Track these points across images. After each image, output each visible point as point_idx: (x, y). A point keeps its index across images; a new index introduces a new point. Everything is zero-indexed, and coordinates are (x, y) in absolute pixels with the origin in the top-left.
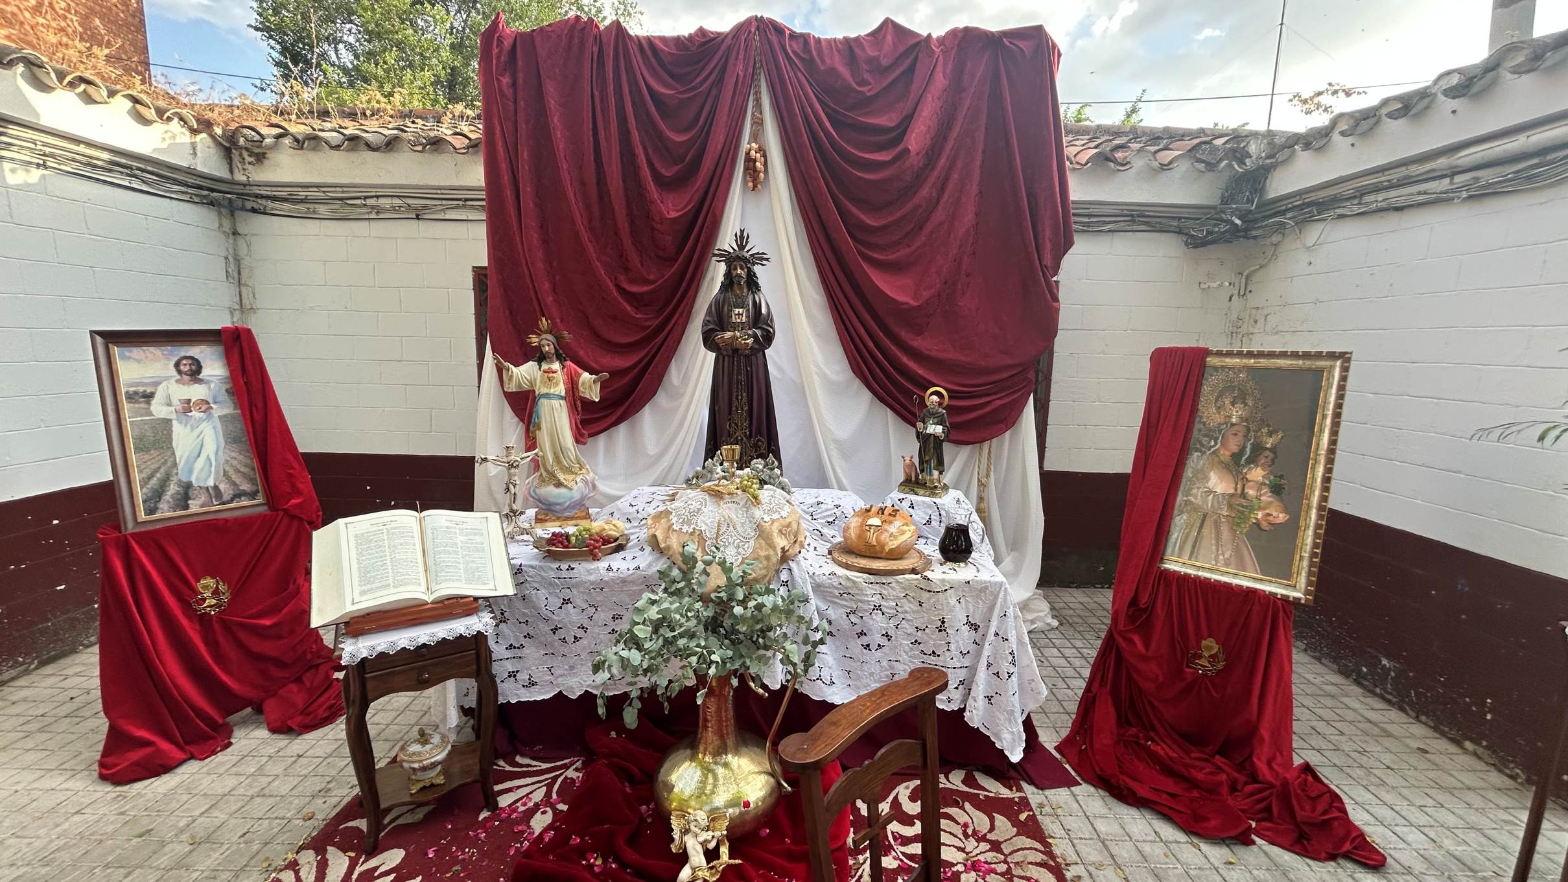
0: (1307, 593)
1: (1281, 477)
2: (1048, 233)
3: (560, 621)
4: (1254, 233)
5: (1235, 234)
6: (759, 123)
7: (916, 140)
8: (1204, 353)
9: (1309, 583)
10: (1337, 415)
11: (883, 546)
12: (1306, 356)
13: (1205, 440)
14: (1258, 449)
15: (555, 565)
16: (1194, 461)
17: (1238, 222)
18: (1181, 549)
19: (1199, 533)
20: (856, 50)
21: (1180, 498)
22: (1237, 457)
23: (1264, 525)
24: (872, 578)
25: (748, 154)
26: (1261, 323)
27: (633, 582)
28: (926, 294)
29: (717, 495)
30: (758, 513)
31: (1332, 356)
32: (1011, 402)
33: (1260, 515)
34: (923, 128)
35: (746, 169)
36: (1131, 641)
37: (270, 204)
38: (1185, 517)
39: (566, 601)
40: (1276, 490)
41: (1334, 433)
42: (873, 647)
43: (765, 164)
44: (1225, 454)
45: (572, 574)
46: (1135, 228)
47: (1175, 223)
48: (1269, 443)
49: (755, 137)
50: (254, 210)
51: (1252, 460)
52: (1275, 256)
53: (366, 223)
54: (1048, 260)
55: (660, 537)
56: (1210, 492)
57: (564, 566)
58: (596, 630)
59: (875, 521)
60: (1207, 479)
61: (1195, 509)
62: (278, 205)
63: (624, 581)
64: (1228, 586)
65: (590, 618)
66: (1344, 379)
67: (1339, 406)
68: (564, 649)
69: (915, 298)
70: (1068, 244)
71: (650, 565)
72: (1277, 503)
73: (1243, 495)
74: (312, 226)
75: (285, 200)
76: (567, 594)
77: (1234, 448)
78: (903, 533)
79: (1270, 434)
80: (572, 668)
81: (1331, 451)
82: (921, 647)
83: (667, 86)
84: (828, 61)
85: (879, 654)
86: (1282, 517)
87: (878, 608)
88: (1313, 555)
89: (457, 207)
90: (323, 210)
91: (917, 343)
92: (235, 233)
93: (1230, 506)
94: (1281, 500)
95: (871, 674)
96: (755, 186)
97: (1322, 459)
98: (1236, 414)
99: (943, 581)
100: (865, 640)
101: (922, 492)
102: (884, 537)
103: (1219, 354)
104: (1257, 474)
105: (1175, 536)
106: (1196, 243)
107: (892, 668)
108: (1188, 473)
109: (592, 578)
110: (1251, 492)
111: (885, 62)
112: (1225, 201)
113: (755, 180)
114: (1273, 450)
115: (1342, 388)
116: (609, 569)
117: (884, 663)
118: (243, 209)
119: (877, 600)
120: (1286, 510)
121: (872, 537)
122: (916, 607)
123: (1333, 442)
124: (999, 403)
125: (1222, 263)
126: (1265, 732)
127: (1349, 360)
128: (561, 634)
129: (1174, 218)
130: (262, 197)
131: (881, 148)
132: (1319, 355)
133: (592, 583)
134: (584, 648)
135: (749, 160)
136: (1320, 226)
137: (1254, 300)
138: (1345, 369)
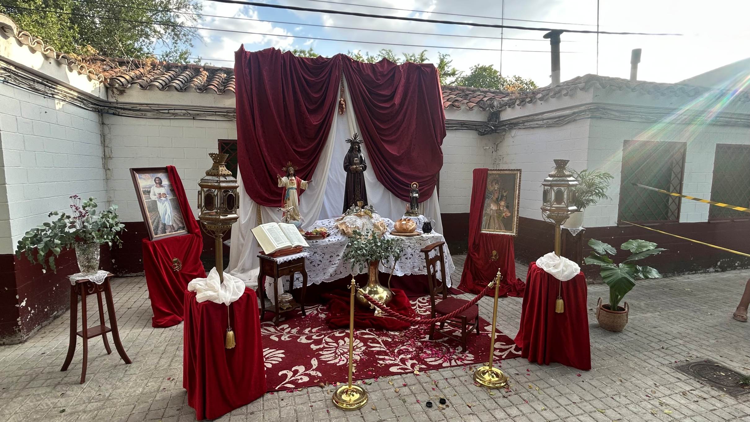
0: (516, 233)
1: (508, 203)
2: (439, 132)
3: (313, 259)
4: (498, 131)
5: (493, 131)
6: (343, 91)
7: (397, 100)
8: (487, 170)
9: (516, 231)
10: (519, 186)
11: (408, 229)
12: (512, 170)
13: (489, 195)
14: (502, 196)
15: (311, 241)
16: (487, 201)
17: (493, 128)
18: (485, 227)
19: (490, 221)
20: (375, 68)
21: (484, 212)
22: (497, 199)
23: (505, 217)
24: (407, 238)
25: (340, 102)
26: (502, 161)
27: (337, 244)
28: (402, 152)
29: (360, 216)
30: (373, 221)
31: (517, 170)
32: (430, 188)
33: (504, 214)
34: (399, 96)
35: (339, 107)
36: (474, 255)
37: (122, 111)
38: (486, 217)
39: (315, 253)
40: (507, 207)
41: (519, 191)
42: (408, 258)
43: (346, 105)
44: (494, 199)
45: (317, 243)
46: (463, 128)
47: (474, 127)
48: (505, 194)
49: (341, 97)
50: (114, 114)
51: (501, 200)
52: (504, 139)
53: (169, 121)
54: (439, 141)
55: (345, 230)
56: (491, 210)
57: (314, 241)
58: (325, 261)
59: (404, 222)
60: (490, 206)
61: (488, 215)
62: (127, 112)
63: (334, 244)
64: (498, 235)
65: (323, 258)
66: (520, 176)
67: (520, 183)
68: (314, 268)
69: (398, 153)
70: (445, 135)
71: (342, 239)
72: (508, 211)
73: (500, 209)
74: (142, 122)
75: (130, 110)
76: (315, 250)
77: (497, 197)
78: (413, 225)
79: (505, 192)
80: (317, 274)
81: (519, 195)
82: (421, 257)
83: (309, 76)
84: (367, 72)
85: (410, 260)
86: (509, 214)
87: (409, 246)
88: (517, 223)
89: (213, 115)
90: (149, 114)
91: (400, 168)
92: (103, 124)
93: (497, 213)
94: (509, 210)
95: (408, 267)
96: (342, 113)
97: (517, 198)
98: (496, 187)
99: (426, 237)
100: (406, 256)
101: (412, 215)
102: (408, 226)
103: (491, 170)
104: (503, 203)
105: (484, 223)
106: (482, 134)
107: (413, 264)
108: (486, 205)
109: (324, 244)
110: (502, 208)
111: (385, 73)
112: (489, 121)
113: (342, 111)
114: (506, 196)
115: (520, 179)
116: (329, 241)
117: (411, 263)
118: (108, 113)
119: (409, 244)
120: (510, 212)
121: (404, 227)
122: (419, 245)
123: (519, 193)
124: (426, 188)
125: (489, 140)
126: (509, 272)
127: (521, 171)
128: (314, 263)
129: (474, 125)
130: (118, 108)
131: (385, 102)
132: (514, 170)
133: (324, 245)
134: (321, 268)
135: (340, 104)
136: (515, 130)
137: (500, 153)
138: (520, 174)
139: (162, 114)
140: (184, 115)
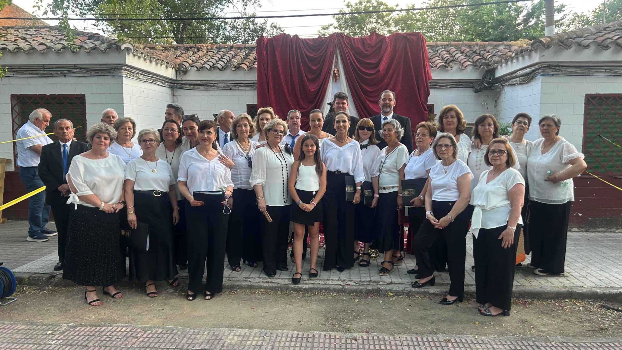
4: (493, 88)
5: (486, 89)
6: (337, 63)
7: (382, 67)
17: (486, 85)
20: (365, 42)
25: (334, 71)
34: (384, 64)
35: (333, 76)
37: (185, 86)
43: (339, 74)
46: (458, 86)
47: (471, 85)
49: (336, 67)
50: (180, 88)
52: (500, 95)
53: (214, 91)
75: (189, 85)
83: (310, 53)
84: (357, 45)
89: (243, 86)
92: (174, 95)
96: (336, 80)
106: (476, 91)
111: (373, 45)
112: (483, 79)
113: (336, 79)
118: (176, 88)
129: (471, 83)
130: (183, 84)
131: (373, 68)
135: (334, 73)
139: (209, 87)
140: (224, 86)
